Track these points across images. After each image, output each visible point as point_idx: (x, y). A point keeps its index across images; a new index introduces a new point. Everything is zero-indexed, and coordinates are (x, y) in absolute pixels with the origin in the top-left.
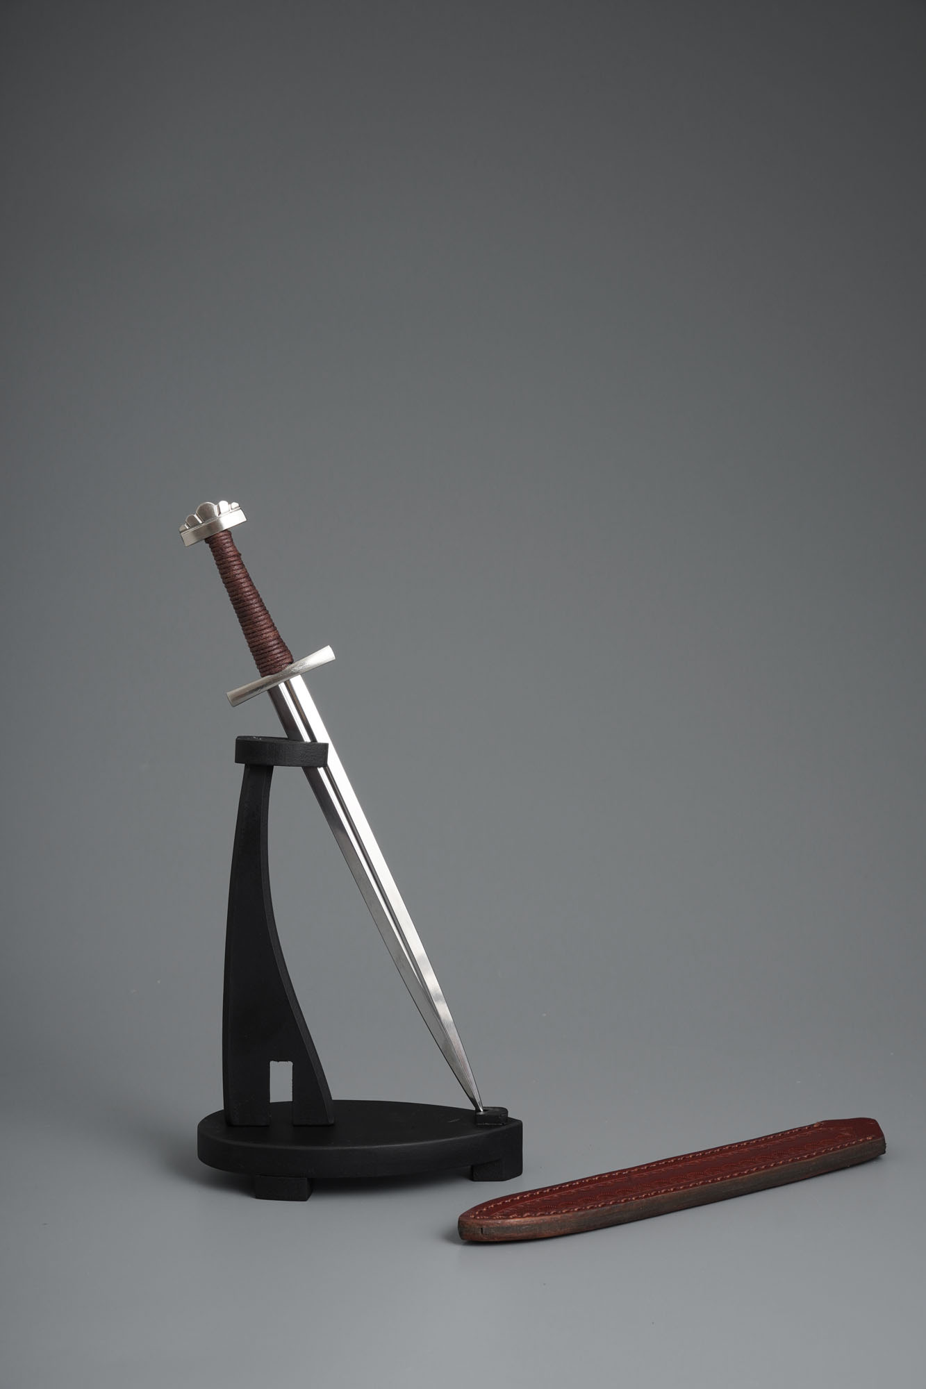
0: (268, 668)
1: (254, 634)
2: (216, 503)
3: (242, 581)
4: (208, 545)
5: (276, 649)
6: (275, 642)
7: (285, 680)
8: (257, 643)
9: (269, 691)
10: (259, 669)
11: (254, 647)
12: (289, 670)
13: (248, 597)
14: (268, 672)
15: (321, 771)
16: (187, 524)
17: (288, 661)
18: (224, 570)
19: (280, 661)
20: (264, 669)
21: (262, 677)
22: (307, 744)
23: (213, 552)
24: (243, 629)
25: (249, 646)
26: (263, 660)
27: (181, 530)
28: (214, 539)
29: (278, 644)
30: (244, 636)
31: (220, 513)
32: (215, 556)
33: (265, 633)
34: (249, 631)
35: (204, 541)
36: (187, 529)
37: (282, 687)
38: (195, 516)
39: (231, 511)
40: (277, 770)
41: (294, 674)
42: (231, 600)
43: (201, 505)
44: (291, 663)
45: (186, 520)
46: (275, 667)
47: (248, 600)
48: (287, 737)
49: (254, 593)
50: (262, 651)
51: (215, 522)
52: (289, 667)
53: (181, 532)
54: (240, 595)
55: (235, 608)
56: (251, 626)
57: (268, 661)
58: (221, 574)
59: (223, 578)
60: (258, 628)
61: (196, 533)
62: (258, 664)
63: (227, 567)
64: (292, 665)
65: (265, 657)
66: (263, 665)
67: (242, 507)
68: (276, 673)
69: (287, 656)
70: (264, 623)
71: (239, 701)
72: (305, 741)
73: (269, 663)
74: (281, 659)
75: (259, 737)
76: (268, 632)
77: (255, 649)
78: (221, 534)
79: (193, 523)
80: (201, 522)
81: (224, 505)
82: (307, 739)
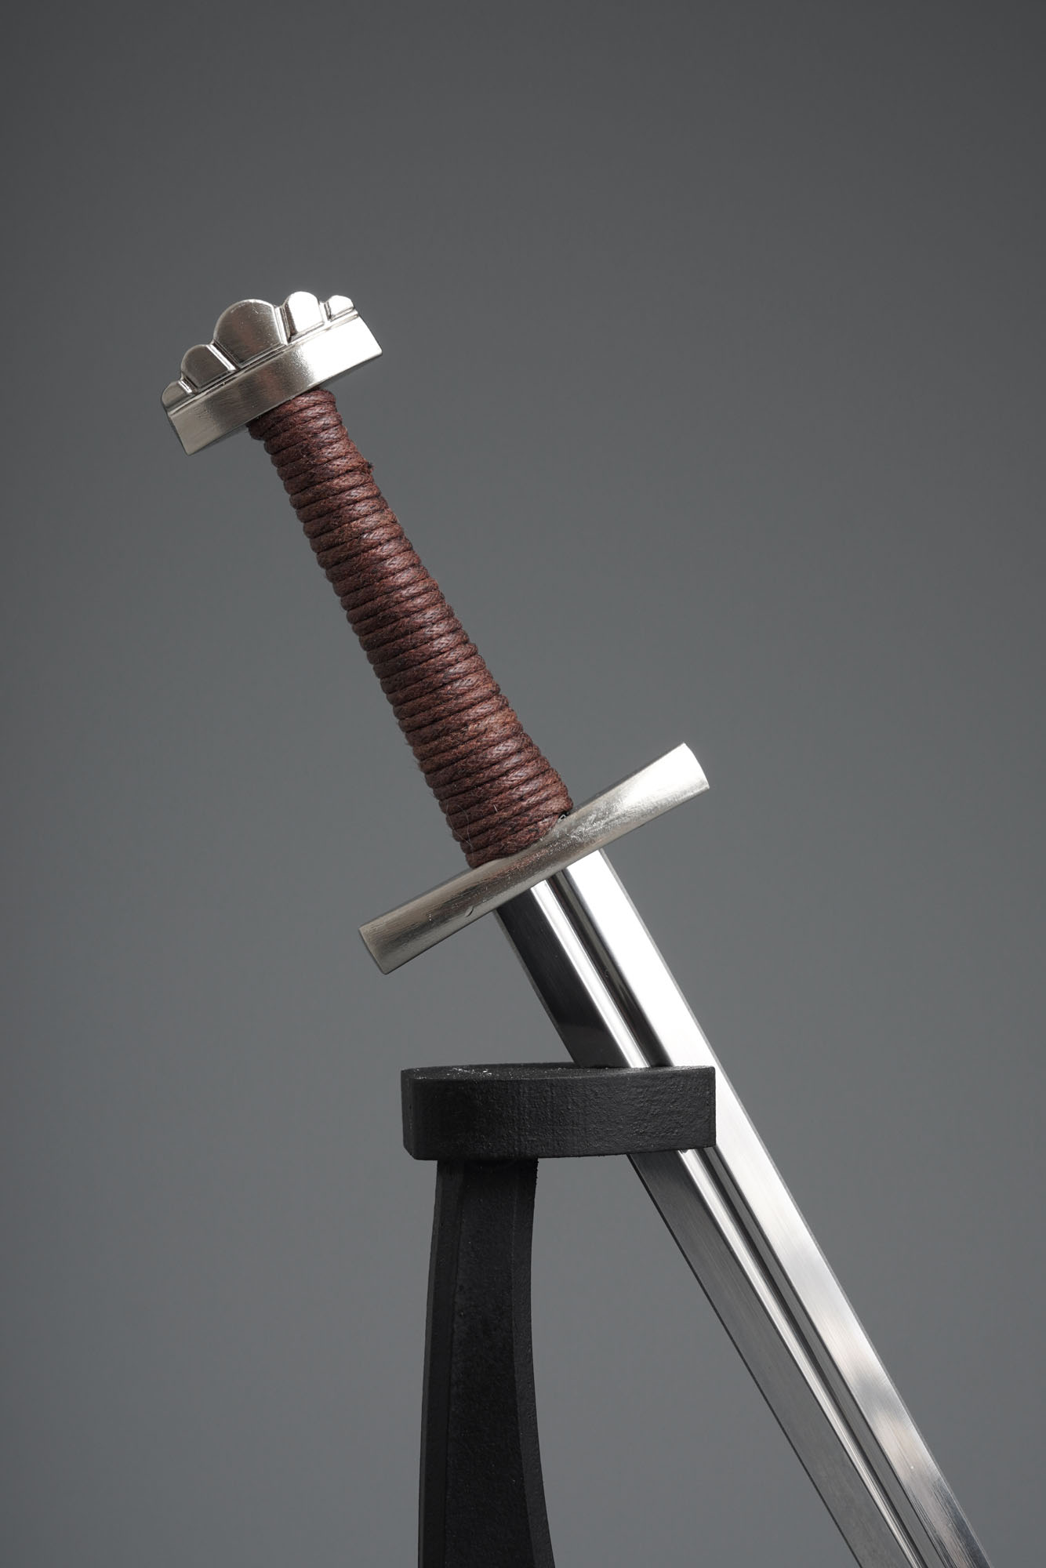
0: (493, 833)
1: (439, 727)
2: (280, 299)
3: (387, 549)
4: (261, 444)
5: (515, 768)
6: (511, 745)
7: (550, 871)
8: (449, 756)
9: (505, 913)
10: (463, 841)
11: (439, 767)
12: (564, 836)
13: (409, 605)
14: (490, 850)
15: (690, 1159)
16: (188, 381)
17: (556, 805)
18: (322, 521)
19: (528, 809)
20: (481, 839)
21: (475, 865)
22: (639, 1077)
23: (280, 464)
24: (397, 714)
25: (422, 766)
26: (475, 810)
27: (166, 399)
28: (280, 420)
29: (519, 751)
30: (402, 735)
31: (292, 333)
32: (288, 478)
33: (475, 721)
34: (419, 718)
35: (245, 434)
36: (186, 396)
37: (544, 895)
38: (212, 348)
39: (328, 323)
40: (547, 1168)
41: (575, 849)
42: (350, 619)
43: (231, 308)
44: (565, 812)
45: (183, 367)
46: (514, 831)
47: (408, 614)
48: (569, 1059)
49: (426, 591)
50: (468, 782)
51: (277, 364)
52: (560, 827)
53: (167, 408)
54: (382, 600)
55: (368, 646)
56: (424, 699)
57: (492, 812)
58: (313, 535)
59: (319, 549)
60: (452, 705)
61: (218, 406)
62: (457, 826)
63: (330, 511)
64: (573, 816)
65: (480, 801)
66: (474, 827)
67: (364, 310)
68: (520, 849)
69: (550, 791)
70: (467, 683)
71: (402, 953)
72: (632, 1066)
73: (494, 819)
74: (533, 799)
75: (480, 1068)
76: (485, 716)
77: (442, 775)
78: (305, 400)
79: (204, 371)
80: (231, 368)
81: (302, 303)
82: (635, 1059)
